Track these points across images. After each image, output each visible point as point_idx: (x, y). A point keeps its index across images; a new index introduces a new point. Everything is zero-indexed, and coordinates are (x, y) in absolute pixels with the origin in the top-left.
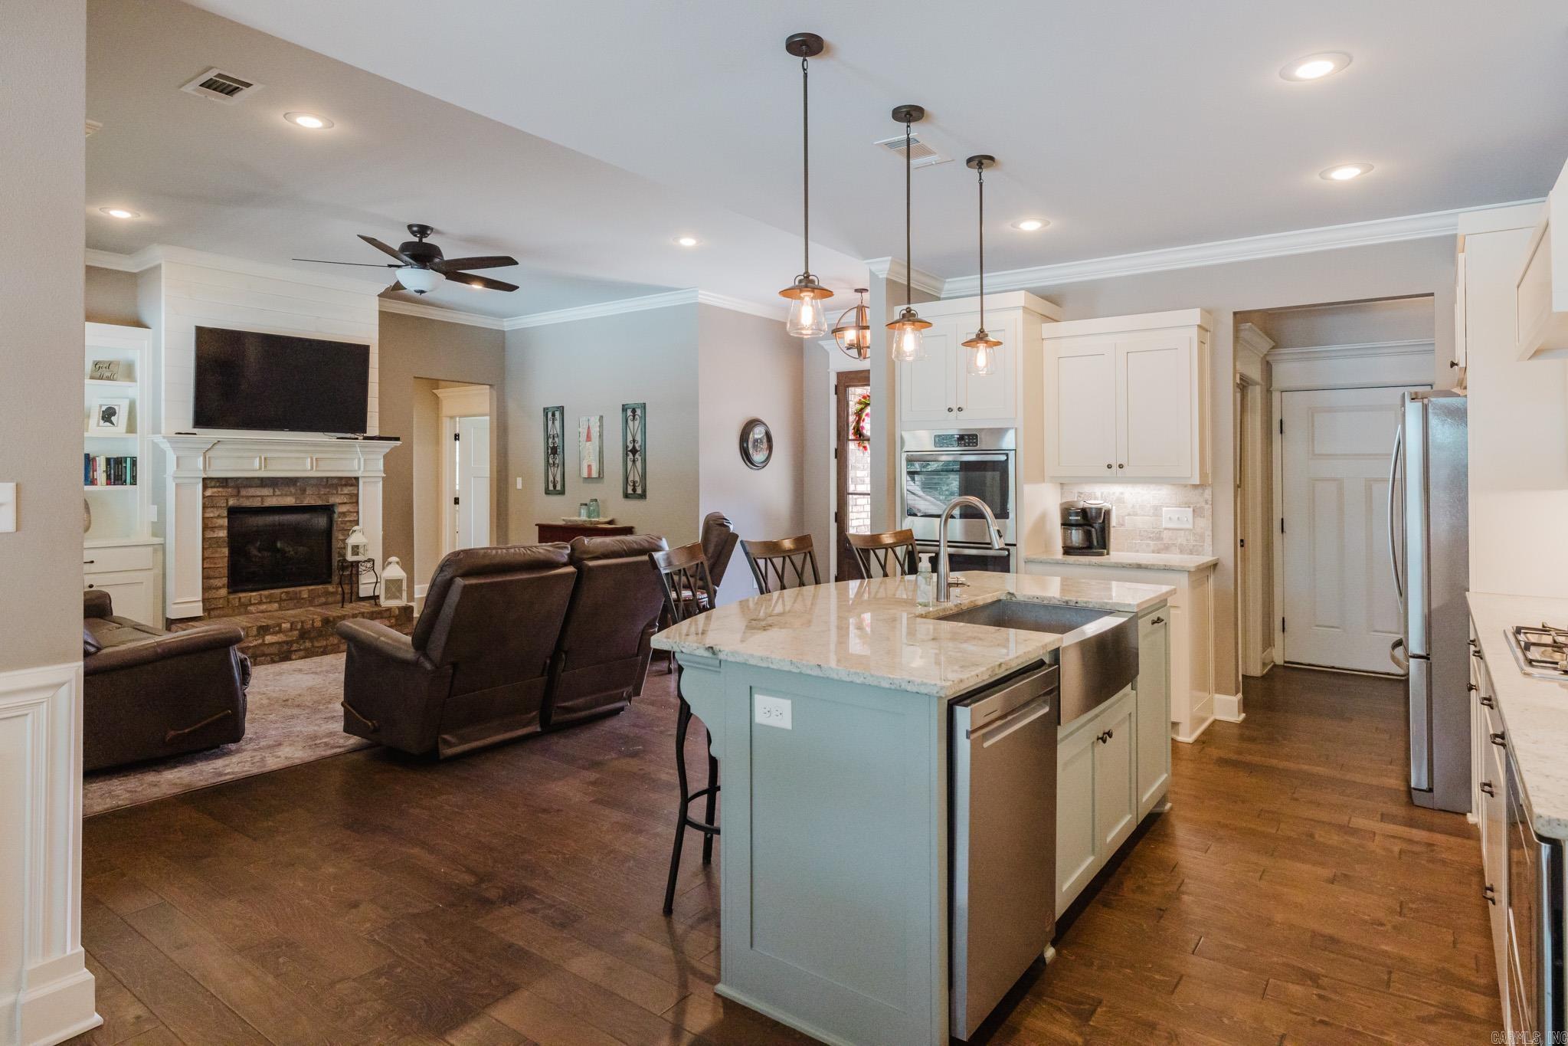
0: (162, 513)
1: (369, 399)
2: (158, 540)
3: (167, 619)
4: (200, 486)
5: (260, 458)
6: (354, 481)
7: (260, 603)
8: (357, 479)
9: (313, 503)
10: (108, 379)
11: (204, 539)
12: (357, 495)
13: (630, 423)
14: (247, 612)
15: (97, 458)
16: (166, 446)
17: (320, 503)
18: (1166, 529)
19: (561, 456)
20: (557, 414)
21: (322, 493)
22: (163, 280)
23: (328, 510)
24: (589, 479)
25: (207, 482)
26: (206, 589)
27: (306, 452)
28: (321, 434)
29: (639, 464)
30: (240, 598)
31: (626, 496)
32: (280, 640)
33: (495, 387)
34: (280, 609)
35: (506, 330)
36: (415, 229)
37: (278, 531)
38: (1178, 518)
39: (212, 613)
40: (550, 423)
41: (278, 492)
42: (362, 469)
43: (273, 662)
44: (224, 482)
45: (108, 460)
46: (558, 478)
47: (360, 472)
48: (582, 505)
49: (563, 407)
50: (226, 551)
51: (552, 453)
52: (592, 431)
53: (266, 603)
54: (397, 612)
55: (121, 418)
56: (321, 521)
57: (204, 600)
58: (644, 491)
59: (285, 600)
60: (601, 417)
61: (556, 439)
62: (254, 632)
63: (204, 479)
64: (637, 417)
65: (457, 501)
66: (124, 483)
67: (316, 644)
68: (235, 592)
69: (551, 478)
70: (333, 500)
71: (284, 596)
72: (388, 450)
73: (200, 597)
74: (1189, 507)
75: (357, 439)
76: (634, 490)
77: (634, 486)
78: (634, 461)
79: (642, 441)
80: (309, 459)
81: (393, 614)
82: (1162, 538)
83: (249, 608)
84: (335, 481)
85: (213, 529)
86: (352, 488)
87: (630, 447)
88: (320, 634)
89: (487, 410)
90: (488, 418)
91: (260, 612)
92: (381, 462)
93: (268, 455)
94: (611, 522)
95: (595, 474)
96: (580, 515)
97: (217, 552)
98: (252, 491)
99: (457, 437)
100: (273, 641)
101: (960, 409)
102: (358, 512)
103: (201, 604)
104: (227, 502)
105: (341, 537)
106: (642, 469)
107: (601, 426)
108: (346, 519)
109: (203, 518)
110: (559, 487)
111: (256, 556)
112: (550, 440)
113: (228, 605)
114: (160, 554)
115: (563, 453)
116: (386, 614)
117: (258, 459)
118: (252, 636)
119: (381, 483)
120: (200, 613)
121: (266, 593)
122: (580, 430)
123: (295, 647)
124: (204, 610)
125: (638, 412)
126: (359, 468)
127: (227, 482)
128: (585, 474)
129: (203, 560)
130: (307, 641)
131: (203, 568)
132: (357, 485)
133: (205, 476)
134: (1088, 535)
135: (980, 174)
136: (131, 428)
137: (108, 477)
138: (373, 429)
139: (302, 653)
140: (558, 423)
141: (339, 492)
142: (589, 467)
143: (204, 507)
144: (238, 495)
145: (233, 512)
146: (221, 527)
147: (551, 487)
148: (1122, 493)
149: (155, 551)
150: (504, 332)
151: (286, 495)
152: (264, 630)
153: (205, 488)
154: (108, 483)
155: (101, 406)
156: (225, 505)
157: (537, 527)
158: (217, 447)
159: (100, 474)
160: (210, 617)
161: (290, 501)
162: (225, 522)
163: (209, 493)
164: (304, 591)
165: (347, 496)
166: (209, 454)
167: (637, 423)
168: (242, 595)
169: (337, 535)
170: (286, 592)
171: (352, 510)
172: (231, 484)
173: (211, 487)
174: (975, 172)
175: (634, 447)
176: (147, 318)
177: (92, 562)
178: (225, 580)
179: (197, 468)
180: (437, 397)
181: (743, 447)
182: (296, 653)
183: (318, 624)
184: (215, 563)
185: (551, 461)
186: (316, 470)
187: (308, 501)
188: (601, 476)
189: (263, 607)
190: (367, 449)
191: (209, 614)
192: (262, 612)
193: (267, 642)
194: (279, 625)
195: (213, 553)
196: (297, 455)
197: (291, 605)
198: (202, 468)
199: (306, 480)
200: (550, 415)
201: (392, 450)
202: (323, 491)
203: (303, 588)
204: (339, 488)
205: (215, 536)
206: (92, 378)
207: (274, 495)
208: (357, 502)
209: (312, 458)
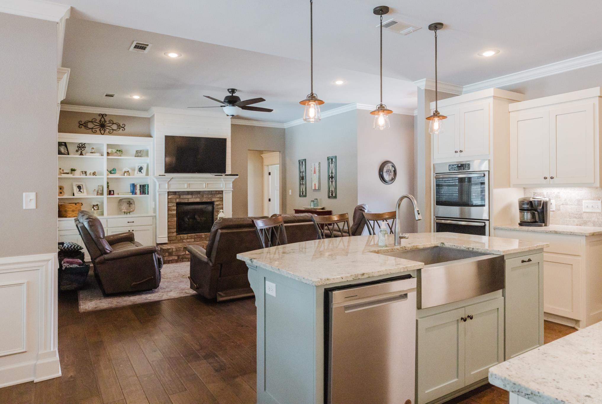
0: (155, 205)
1: (227, 160)
2: (154, 215)
3: (157, 243)
4: (167, 194)
5: (187, 184)
7: (187, 239)
8: (222, 191)
9: (206, 201)
10: (140, 156)
11: (168, 214)
12: (222, 198)
13: (330, 165)
14: (183, 242)
15: (137, 185)
16: (156, 180)
17: (209, 201)
18: (584, 212)
20: (304, 162)
21: (210, 197)
22: (155, 121)
23: (212, 203)
24: (315, 190)
25: (169, 193)
26: (169, 233)
27: (203, 181)
28: (209, 174)
29: (334, 183)
30: (180, 237)
31: (329, 197)
33: (281, 152)
34: (195, 241)
35: (285, 128)
36: (230, 90)
37: (195, 212)
38: (592, 206)
39: (171, 242)
40: (301, 166)
41: (193, 197)
42: (224, 188)
44: (175, 193)
45: (140, 186)
46: (304, 190)
47: (223, 189)
48: (311, 201)
49: (306, 159)
50: (176, 219)
51: (302, 179)
52: (316, 169)
53: (190, 239)
55: (144, 171)
56: (210, 208)
57: (168, 237)
58: (336, 195)
59: (196, 238)
60: (320, 163)
61: (303, 173)
62: (182, 249)
63: (168, 192)
64: (333, 162)
65: (270, 200)
66: (145, 194)
68: (179, 234)
69: (301, 190)
70: (214, 199)
71: (196, 237)
72: (234, 180)
73: (167, 236)
74: (599, 200)
75: (222, 175)
76: (332, 195)
77: (332, 193)
78: (332, 182)
79: (335, 173)
82: (583, 218)
83: (184, 240)
84: (214, 192)
85: (171, 210)
86: (220, 195)
89: (278, 161)
90: (279, 165)
91: (187, 242)
92: (231, 185)
93: (190, 183)
94: (323, 209)
95: (317, 188)
96: (311, 206)
97: (173, 219)
98: (185, 196)
99: (270, 174)
101: (461, 151)
102: (223, 204)
103: (167, 238)
104: (176, 201)
105: (217, 214)
106: (335, 185)
107: (319, 167)
108: (219, 207)
109: (168, 207)
110: (304, 194)
111: (186, 221)
112: (301, 174)
113: (176, 239)
114: (155, 219)
115: (306, 179)
117: (186, 184)
118: (182, 251)
119: (231, 193)
120: (167, 242)
121: (190, 235)
122: (312, 169)
124: (168, 240)
125: (334, 160)
126: (223, 187)
127: (176, 193)
128: (313, 188)
129: (168, 222)
131: (168, 225)
132: (223, 194)
133: (168, 191)
134: (533, 216)
135: (436, 32)
136: (147, 174)
137: (140, 192)
138: (229, 170)
140: (304, 166)
141: (216, 197)
142: (315, 184)
143: (168, 202)
144: (180, 198)
145: (178, 204)
146: (174, 210)
147: (301, 194)
148: (559, 193)
149: (153, 219)
150: (285, 129)
151: (197, 198)
153: (168, 195)
154: (140, 194)
155: (138, 167)
156: (175, 202)
157: (294, 211)
158: (172, 180)
159: (138, 191)
161: (198, 200)
162: (175, 208)
163: (170, 197)
165: (219, 198)
166: (169, 183)
167: (333, 165)
168: (181, 235)
169: (215, 213)
170: (196, 235)
171: (220, 203)
173: (171, 195)
174: (433, 32)
175: (332, 175)
176: (153, 135)
177: (133, 222)
178: (175, 230)
179: (166, 188)
180: (262, 158)
181: (380, 174)
184: (172, 223)
185: (301, 183)
186: (207, 188)
187: (205, 200)
188: (320, 189)
189: (188, 240)
190: (225, 180)
192: (188, 242)
193: (187, 253)
195: (171, 219)
196: (201, 182)
197: (198, 239)
198: (167, 188)
199: (204, 192)
200: (301, 163)
201: (236, 179)
202: (210, 196)
203: (203, 234)
204: (216, 195)
205: (172, 213)
206: (135, 156)
207: (192, 198)
208: (223, 200)
209: (205, 184)
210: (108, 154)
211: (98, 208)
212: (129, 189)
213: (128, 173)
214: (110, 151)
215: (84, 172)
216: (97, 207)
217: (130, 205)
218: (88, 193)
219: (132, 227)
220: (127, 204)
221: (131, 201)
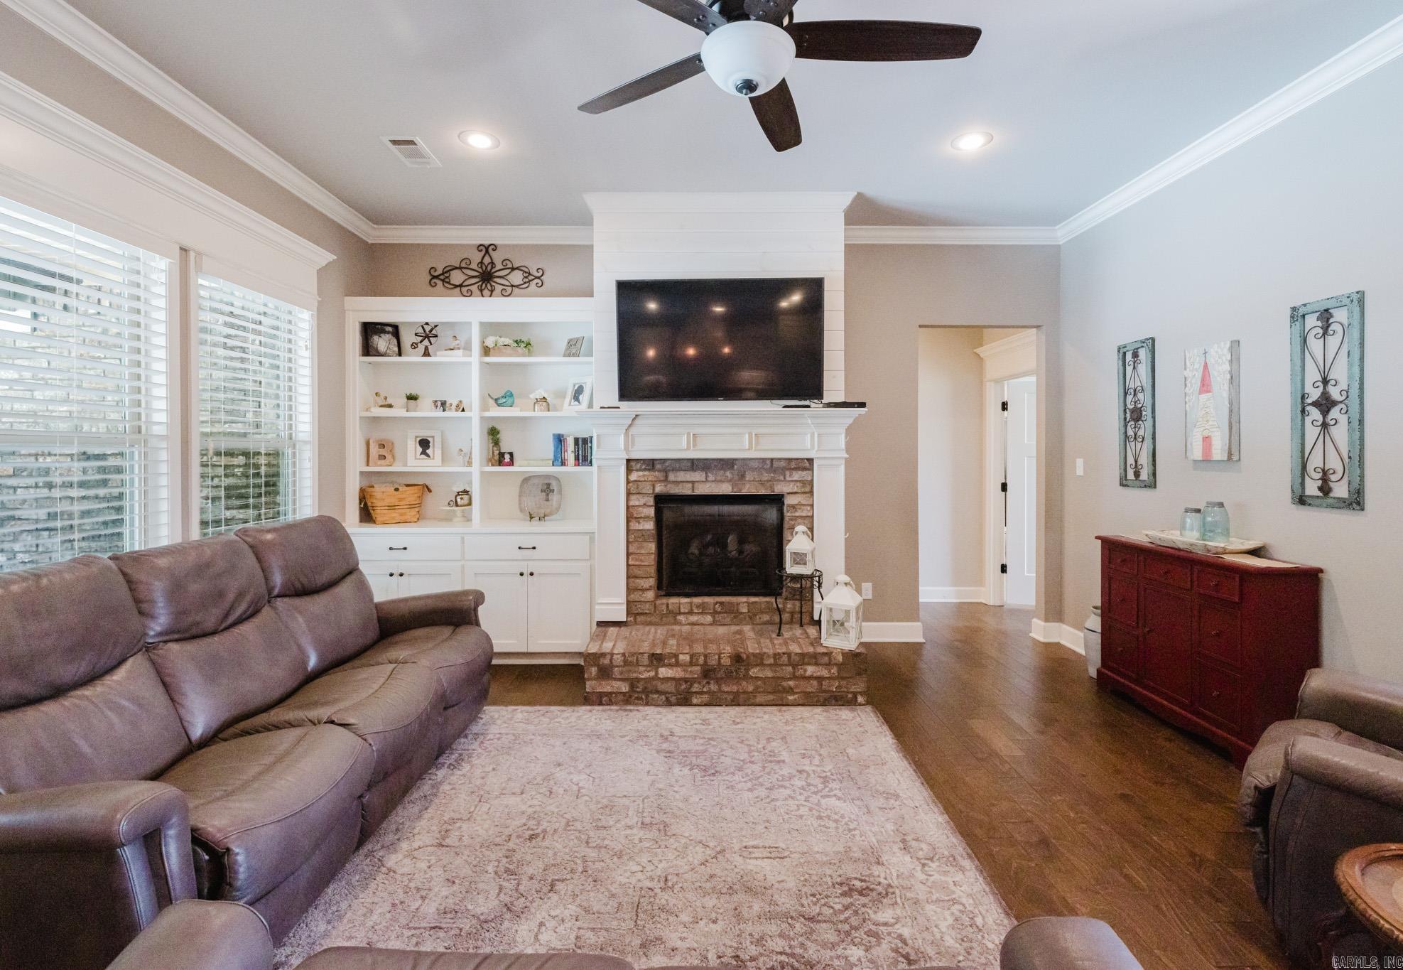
3: (594, 620)
4: (623, 469)
5: (689, 434)
6: (807, 464)
7: (691, 613)
8: (811, 461)
9: (755, 492)
10: (576, 356)
11: (628, 531)
12: (811, 482)
13: (1315, 345)
14: (675, 623)
15: (568, 439)
17: (763, 492)
19: (1149, 423)
20: (1143, 353)
21: (766, 479)
22: (595, 235)
23: (777, 500)
24: (1207, 461)
25: (631, 465)
26: (630, 590)
27: (744, 426)
28: (768, 402)
29: (1340, 432)
30: (668, 605)
31: (1302, 501)
32: (677, 676)
33: (1044, 329)
34: (714, 623)
35: (1061, 243)
37: (724, 525)
39: (639, 619)
40: (1129, 369)
41: (711, 477)
42: (816, 446)
43: (669, 703)
44: (651, 464)
45: (576, 440)
46: (1144, 460)
47: (815, 451)
48: (1187, 511)
49: (1153, 340)
50: (652, 547)
51: (1132, 419)
52: (1213, 373)
53: (699, 613)
54: (840, 658)
55: (584, 398)
56: (770, 515)
57: (628, 602)
58: (1353, 492)
59: (720, 613)
60: (1237, 343)
61: (1140, 396)
63: (628, 461)
64: (1335, 327)
65: (1004, 487)
66: (585, 464)
67: (725, 689)
68: (668, 595)
69: (1131, 461)
70: (779, 488)
71: (718, 608)
72: (850, 421)
73: (623, 599)
75: (809, 407)
76: (1326, 489)
77: (1326, 480)
78: (1325, 426)
79: (1350, 377)
80: (747, 436)
81: (833, 662)
83: (678, 617)
84: (783, 464)
85: (638, 519)
86: (804, 473)
87: (1315, 394)
88: (731, 676)
89: (1033, 364)
90: (1034, 379)
91: (689, 625)
92: (843, 437)
93: (698, 431)
95: (1218, 453)
96: (1183, 527)
97: (642, 548)
98: (682, 476)
99: (1004, 407)
100: (669, 676)
102: (812, 506)
103: (624, 607)
104: (654, 489)
105: (789, 538)
106: (1349, 441)
107: (1235, 359)
108: (797, 514)
109: (628, 507)
110: (1144, 475)
111: (692, 554)
112: (1129, 398)
113: (655, 612)
115: (1154, 418)
117: (685, 436)
118: (644, 666)
119: (843, 467)
120: (622, 617)
121: (697, 600)
122: (1189, 374)
123: (696, 688)
124: (628, 613)
125: (1340, 315)
126: (813, 445)
127: (653, 465)
128: (1197, 453)
129: (628, 554)
130: (712, 682)
131: (628, 565)
132: (811, 469)
133: (627, 457)
137: (577, 458)
139: (705, 698)
140: (1143, 369)
141: (788, 478)
142: (1207, 440)
143: (629, 494)
144: (666, 479)
145: (662, 501)
146: (646, 518)
147: (1131, 475)
150: (1059, 246)
151: (721, 481)
152: (657, 659)
153: (628, 472)
154: (577, 464)
155: (574, 386)
156: (651, 492)
157: (1099, 542)
158: (637, 422)
159: (570, 457)
160: (636, 623)
161: (726, 489)
162: (651, 512)
163: (633, 477)
164: (743, 602)
165: (798, 484)
166: (633, 431)
167: (1333, 342)
168: (671, 601)
169: (787, 535)
170: (720, 603)
171: (804, 502)
172: (658, 466)
173: (637, 470)
175: (1325, 395)
177: (534, 549)
178: (652, 582)
179: (619, 449)
180: (980, 359)
182: (698, 696)
183: (726, 661)
184: (641, 561)
185: (1130, 432)
186: (755, 450)
187: (747, 489)
188: (1235, 458)
189: (694, 618)
190: (819, 421)
191: (635, 619)
192: (693, 624)
193: (661, 677)
194: (676, 656)
195: (638, 548)
196: (735, 430)
198: (623, 447)
199: (746, 461)
200: (1129, 357)
201: (857, 420)
202: (766, 476)
203: (744, 599)
204: (788, 473)
205: (641, 528)
206: (564, 356)
207: (707, 480)
208: (811, 492)
209: (750, 435)
210: (486, 351)
211: (470, 499)
212: (549, 449)
213: (544, 404)
214: (490, 342)
215: (439, 404)
216: (466, 497)
217: (548, 495)
218: (445, 459)
219: (531, 563)
220: (542, 491)
221: (554, 485)
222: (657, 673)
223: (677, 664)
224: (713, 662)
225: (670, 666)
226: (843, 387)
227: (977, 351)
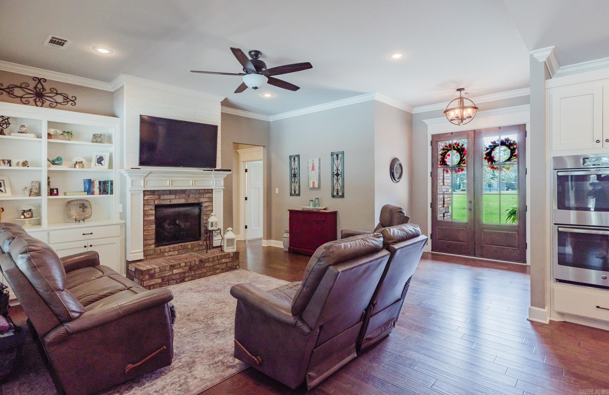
0: (124, 208)
1: (217, 152)
2: (123, 222)
3: (127, 261)
4: (142, 194)
5: (170, 180)
6: (211, 191)
7: (170, 251)
8: (212, 190)
9: (193, 202)
10: (100, 142)
11: (144, 221)
12: (212, 198)
13: (336, 161)
14: (164, 256)
15: (95, 182)
16: (126, 175)
17: (196, 202)
19: (298, 178)
20: (296, 159)
21: (197, 197)
22: (125, 92)
23: (199, 205)
24: (314, 188)
25: (145, 192)
26: (145, 246)
27: (190, 177)
28: (196, 168)
29: (340, 181)
30: (160, 249)
31: (333, 196)
32: (180, 272)
33: (266, 147)
34: (179, 254)
35: (270, 121)
36: (253, 53)
37: (178, 215)
39: (148, 257)
40: (293, 163)
42: (214, 185)
43: (177, 283)
44: (153, 192)
45: (100, 182)
46: (297, 188)
47: (214, 186)
48: (310, 201)
49: (299, 155)
50: (154, 226)
51: (293, 177)
52: (315, 166)
53: (172, 251)
54: (232, 255)
55: (106, 162)
56: (196, 210)
57: (144, 251)
58: (343, 194)
60: (320, 159)
61: (296, 170)
62: (168, 268)
63: (144, 191)
64: (339, 158)
65: (246, 199)
66: (107, 193)
67: (197, 273)
68: (158, 246)
69: (293, 188)
70: (202, 200)
71: (180, 248)
72: (225, 176)
73: (142, 249)
75: (212, 171)
76: (337, 194)
77: (337, 191)
78: (337, 180)
79: (342, 169)
80: (191, 181)
81: (230, 256)
83: (164, 254)
84: (203, 191)
85: (148, 216)
86: (210, 194)
87: (336, 173)
88: (199, 267)
89: (262, 158)
90: (262, 162)
91: (169, 256)
92: (223, 182)
93: (173, 179)
94: (326, 209)
95: (316, 186)
96: (309, 205)
97: (150, 227)
98: (166, 197)
99: (246, 171)
100: (177, 272)
101: (607, 141)
102: (212, 206)
103: (143, 253)
104: (155, 202)
105: (205, 218)
106: (342, 183)
107: (319, 163)
108: (208, 209)
109: (144, 211)
110: (297, 192)
111: (167, 228)
112: (293, 171)
113: (155, 253)
114: (124, 228)
115: (299, 176)
116: (228, 256)
117: (168, 181)
118: (167, 271)
119: (222, 192)
120: (142, 258)
121: (171, 246)
122: (309, 165)
123: (187, 275)
124: (144, 255)
125: (340, 156)
126: (213, 184)
127: (154, 192)
128: (311, 186)
129: (144, 231)
130: (192, 271)
131: (144, 235)
132: (212, 193)
133: (145, 190)
136: (110, 166)
137: (100, 191)
138: (219, 167)
139: (190, 278)
140: (296, 163)
141: (205, 196)
142: (313, 183)
143: (144, 205)
144: (159, 198)
145: (157, 207)
146: (152, 215)
147: (293, 192)
149: (121, 227)
150: (270, 122)
151: (181, 198)
152: (173, 267)
153: (144, 195)
154: (100, 194)
155: (97, 156)
156: (153, 204)
157: (288, 211)
158: (149, 175)
159: (96, 190)
160: (147, 259)
161: (183, 201)
162: (153, 212)
163: (146, 198)
164: (189, 244)
165: (208, 199)
166: (147, 178)
167: (339, 161)
168: (161, 248)
169: (204, 217)
170: (181, 246)
171: (210, 205)
172: (156, 193)
173: (148, 195)
175: (337, 173)
176: (118, 114)
177: (92, 233)
178: (154, 241)
179: (141, 186)
181: (392, 172)
182: (187, 278)
183: (197, 263)
184: (149, 233)
185: (293, 180)
186: (194, 186)
187: (191, 201)
188: (320, 187)
189: (171, 253)
190: (216, 175)
191: (146, 258)
192: (171, 256)
193: (174, 273)
194: (180, 264)
195: (148, 227)
196: (187, 179)
197: (183, 251)
198: (143, 185)
199: (190, 190)
200: (292, 159)
201: (228, 175)
202: (197, 196)
203: (188, 243)
204: (204, 194)
205: (149, 219)
206: (92, 142)
207: (176, 198)
208: (212, 201)
209: (192, 180)
210: (49, 136)
211: (32, 214)
212: (81, 187)
213: (81, 164)
214: (52, 131)
215: (6, 162)
216: (30, 213)
217: (84, 209)
218: (13, 192)
219: (89, 241)
220: (80, 207)
221: (86, 204)
222: (172, 272)
223: (180, 267)
224: (193, 264)
225: (178, 268)
226: (220, 164)
227: (237, 150)
